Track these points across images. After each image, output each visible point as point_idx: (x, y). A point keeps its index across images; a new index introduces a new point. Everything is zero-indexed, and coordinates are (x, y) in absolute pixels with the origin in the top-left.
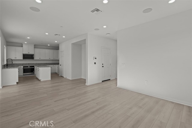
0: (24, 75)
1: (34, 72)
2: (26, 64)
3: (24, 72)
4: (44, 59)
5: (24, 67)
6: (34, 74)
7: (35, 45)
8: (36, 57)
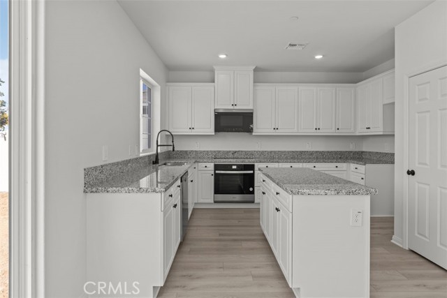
0: (215, 202)
1: (253, 193)
2: (226, 154)
3: (217, 191)
4: (294, 131)
5: (217, 167)
6: (253, 202)
7: (256, 70)
8: (261, 125)
